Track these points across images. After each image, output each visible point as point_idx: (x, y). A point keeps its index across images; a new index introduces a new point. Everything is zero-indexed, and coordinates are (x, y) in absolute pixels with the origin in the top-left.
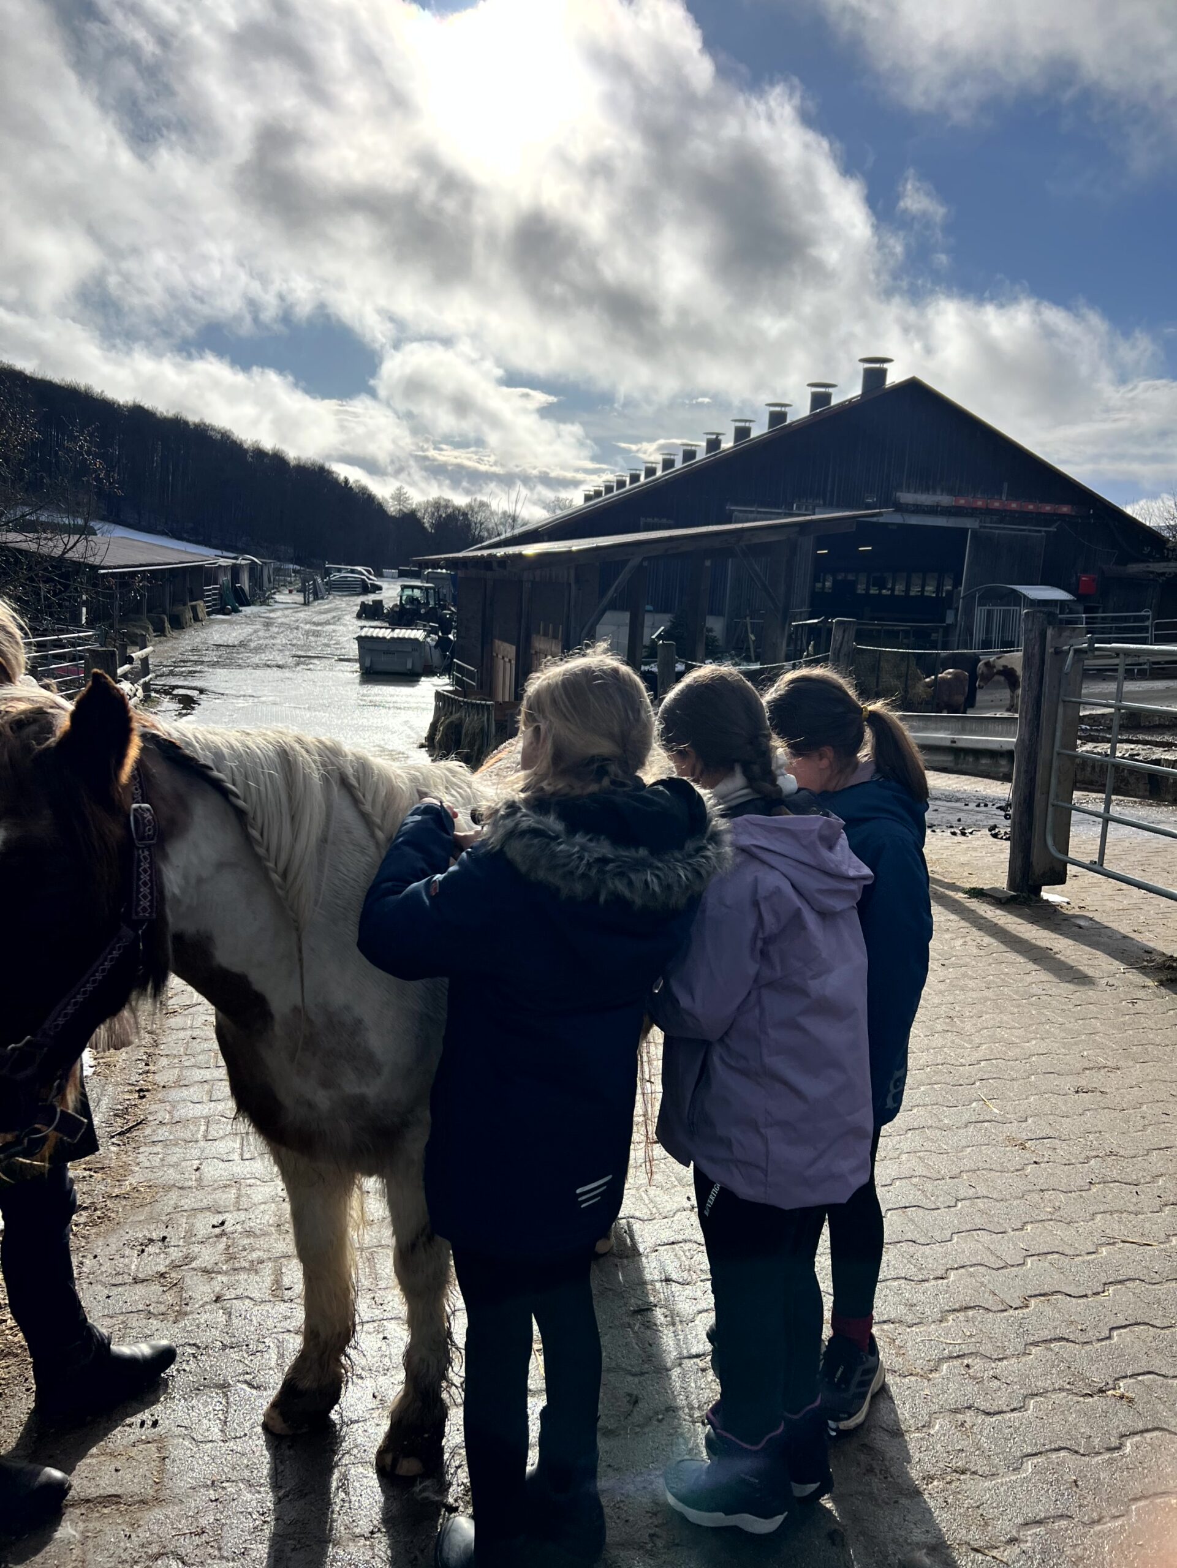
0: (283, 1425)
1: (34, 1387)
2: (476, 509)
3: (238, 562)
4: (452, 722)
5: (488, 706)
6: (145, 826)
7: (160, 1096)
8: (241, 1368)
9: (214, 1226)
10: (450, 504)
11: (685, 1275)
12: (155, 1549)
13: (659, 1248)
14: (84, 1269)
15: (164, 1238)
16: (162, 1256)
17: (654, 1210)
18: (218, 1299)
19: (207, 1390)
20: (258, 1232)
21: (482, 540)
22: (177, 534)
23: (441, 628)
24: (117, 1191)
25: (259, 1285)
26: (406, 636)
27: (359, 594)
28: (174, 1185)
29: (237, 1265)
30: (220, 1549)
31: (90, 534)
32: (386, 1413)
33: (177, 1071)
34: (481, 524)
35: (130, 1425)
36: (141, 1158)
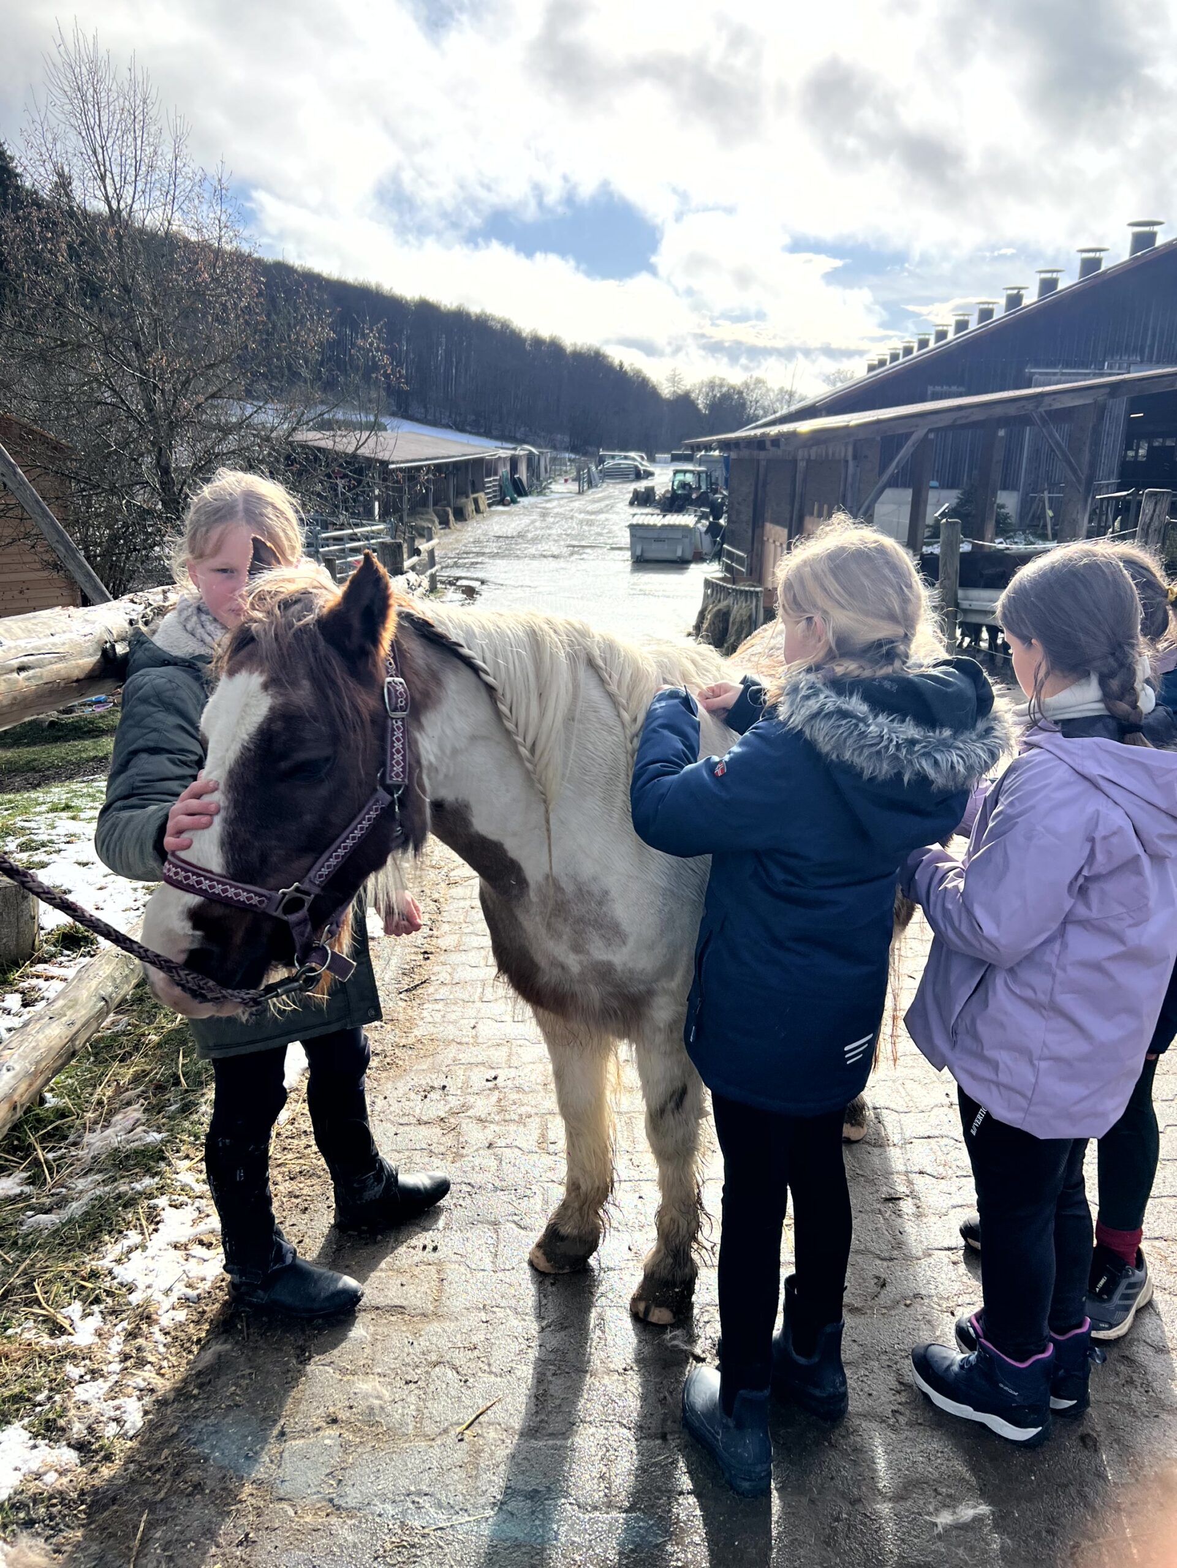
0: (547, 1264)
1: (334, 1206)
2: (752, 387)
3: (517, 453)
4: (719, 610)
5: (757, 593)
6: (397, 698)
7: (442, 958)
8: (511, 1209)
9: (487, 1080)
10: (725, 383)
11: (941, 1169)
12: (434, 1357)
13: (914, 1140)
14: (376, 1108)
15: (444, 1087)
16: (443, 1102)
17: (911, 1104)
18: (490, 1146)
19: (480, 1225)
20: (527, 1089)
21: (757, 418)
22: (460, 427)
23: (712, 512)
24: (403, 1042)
25: (527, 1137)
26: (677, 523)
27: (632, 481)
28: (453, 1040)
29: (507, 1117)
30: (489, 1365)
31: (379, 430)
32: (641, 1265)
33: (456, 937)
34: (757, 402)
35: (414, 1248)
36: (425, 1014)
